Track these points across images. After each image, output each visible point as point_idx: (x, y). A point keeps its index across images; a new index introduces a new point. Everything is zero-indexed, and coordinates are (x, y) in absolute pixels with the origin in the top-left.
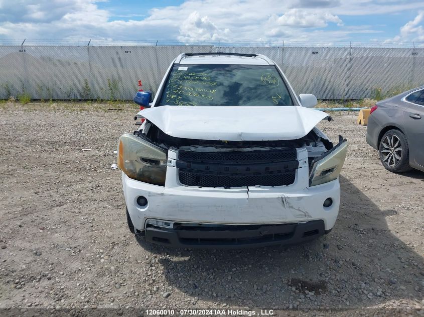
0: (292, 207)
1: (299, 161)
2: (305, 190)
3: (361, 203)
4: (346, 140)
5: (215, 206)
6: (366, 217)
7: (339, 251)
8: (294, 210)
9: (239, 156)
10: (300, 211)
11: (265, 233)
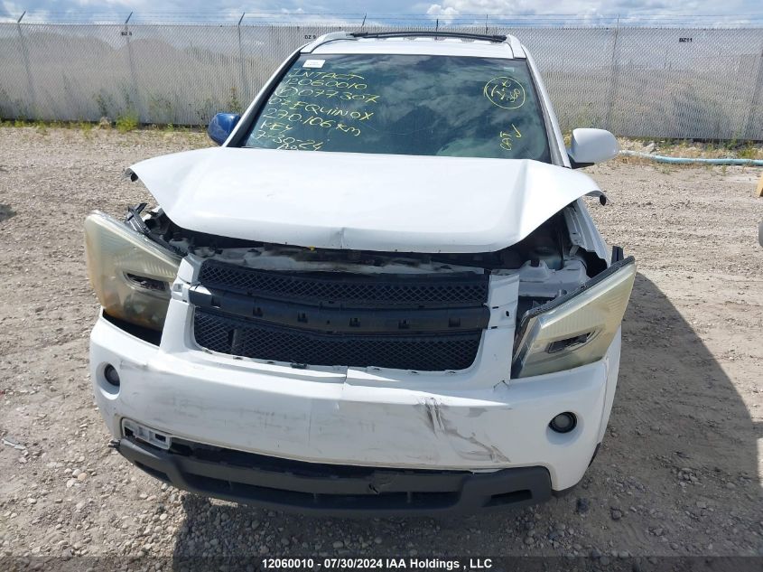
0: (454, 432)
1: (492, 311)
2: (496, 389)
3: (709, 392)
4: (631, 260)
5: (258, 412)
6: (710, 434)
7: (611, 524)
8: (457, 439)
9: (337, 286)
10: (476, 443)
11: (384, 487)
